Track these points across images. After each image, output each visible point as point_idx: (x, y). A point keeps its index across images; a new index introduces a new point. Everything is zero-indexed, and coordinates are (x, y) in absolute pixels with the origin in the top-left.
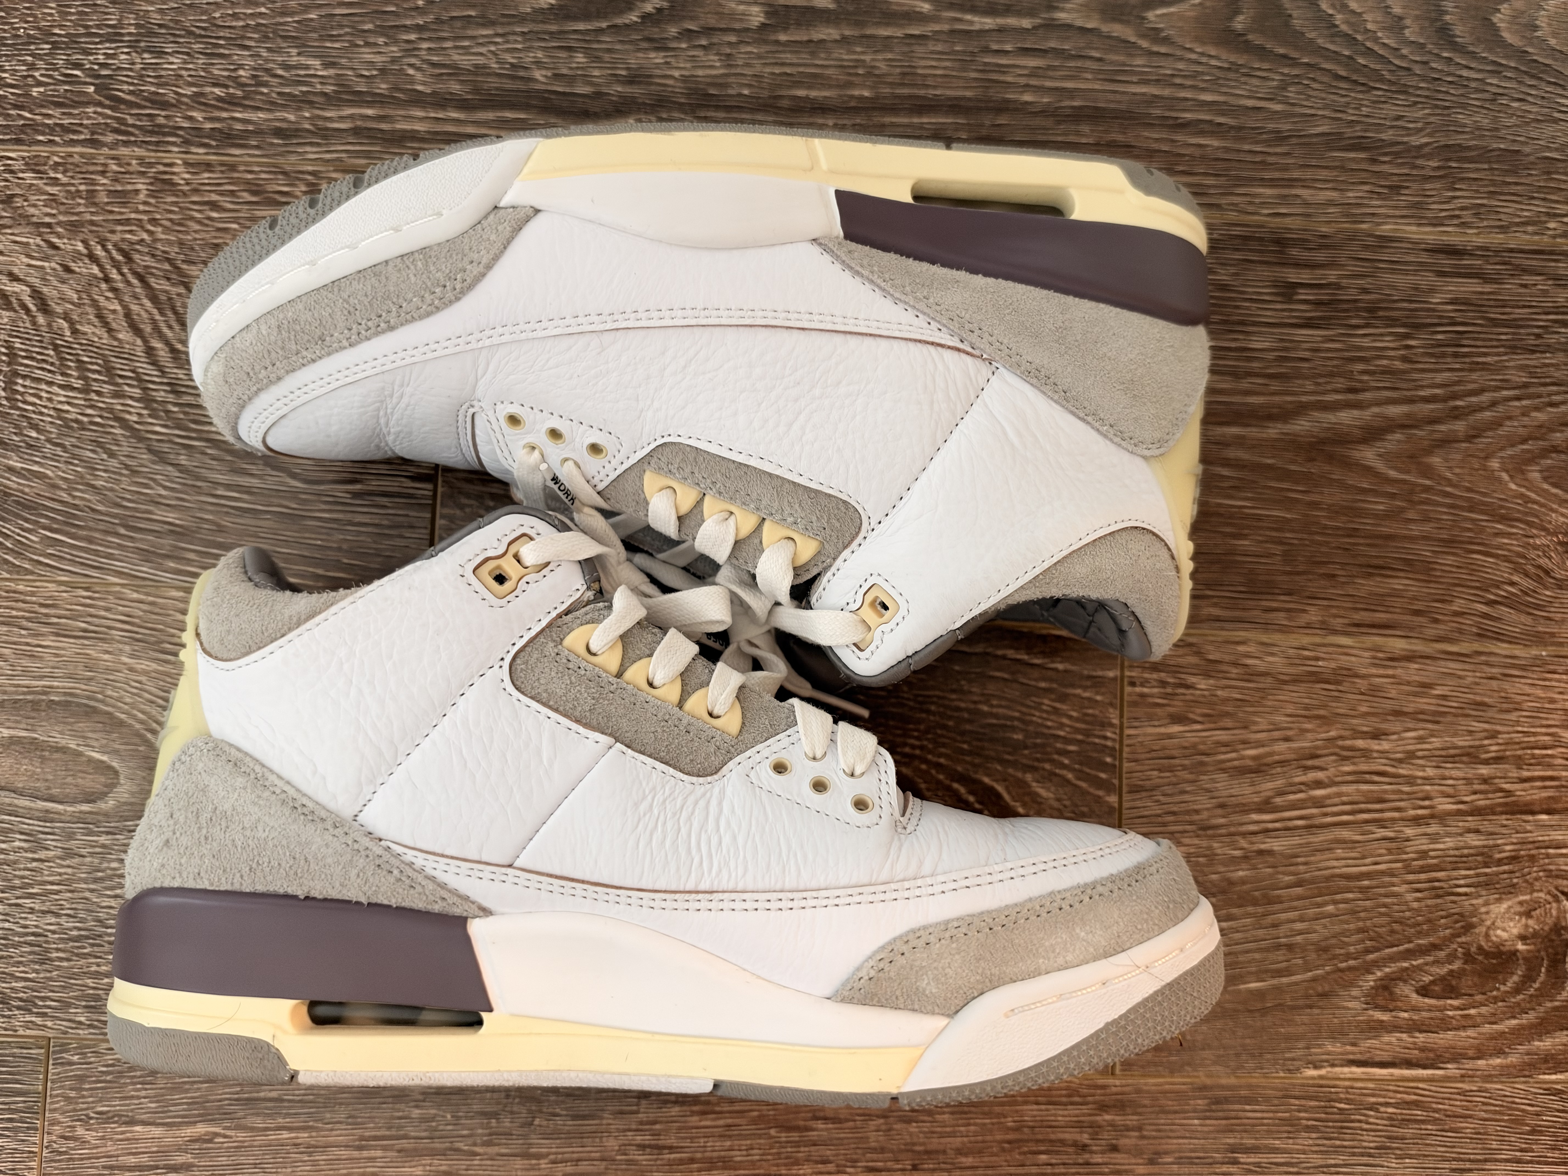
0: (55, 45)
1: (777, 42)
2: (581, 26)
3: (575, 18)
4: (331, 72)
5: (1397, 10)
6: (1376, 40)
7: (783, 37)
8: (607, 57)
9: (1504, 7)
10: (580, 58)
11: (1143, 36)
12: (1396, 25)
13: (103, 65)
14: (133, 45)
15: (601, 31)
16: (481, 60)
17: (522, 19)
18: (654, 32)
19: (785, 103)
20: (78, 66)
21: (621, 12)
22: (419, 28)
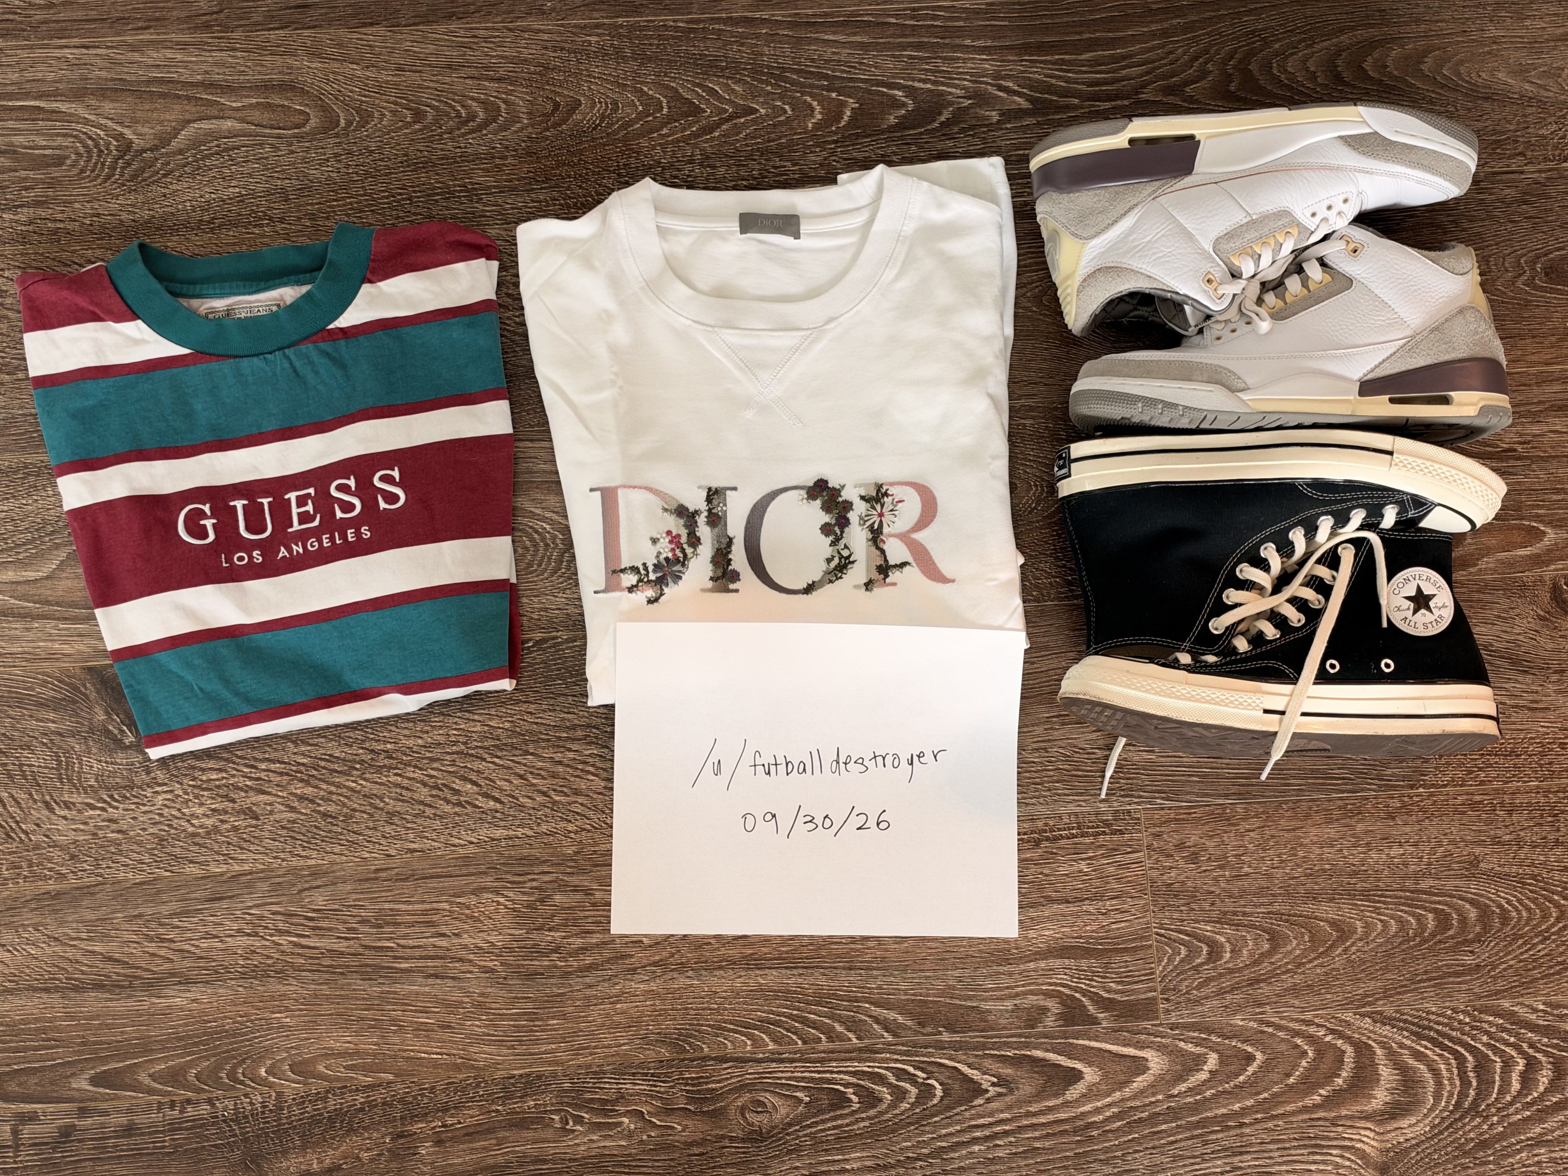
0: (664, 168)
1: (1007, 129)
2: (912, 132)
3: (910, 129)
4: (796, 168)
5: (1313, 69)
6: (1303, 85)
7: (1009, 126)
8: (926, 146)
9: (1369, 59)
10: (914, 148)
11: (1184, 101)
12: (1313, 77)
13: (689, 176)
14: (701, 165)
15: (921, 133)
16: (867, 154)
17: (883, 132)
18: (946, 131)
19: (1013, 158)
20: (676, 177)
21: (930, 123)
22: (836, 142)
